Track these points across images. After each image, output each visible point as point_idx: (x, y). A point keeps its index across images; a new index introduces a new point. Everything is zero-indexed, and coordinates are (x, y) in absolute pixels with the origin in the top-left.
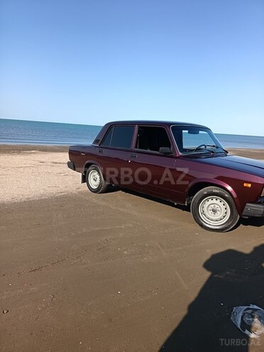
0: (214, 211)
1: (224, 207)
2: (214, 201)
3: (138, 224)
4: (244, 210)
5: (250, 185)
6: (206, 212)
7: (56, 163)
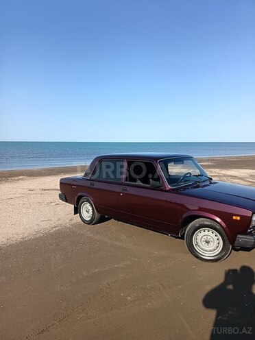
0: (207, 242)
1: (217, 238)
2: (206, 233)
3: (136, 259)
4: (236, 242)
5: (239, 218)
6: (199, 244)
7: (45, 190)
